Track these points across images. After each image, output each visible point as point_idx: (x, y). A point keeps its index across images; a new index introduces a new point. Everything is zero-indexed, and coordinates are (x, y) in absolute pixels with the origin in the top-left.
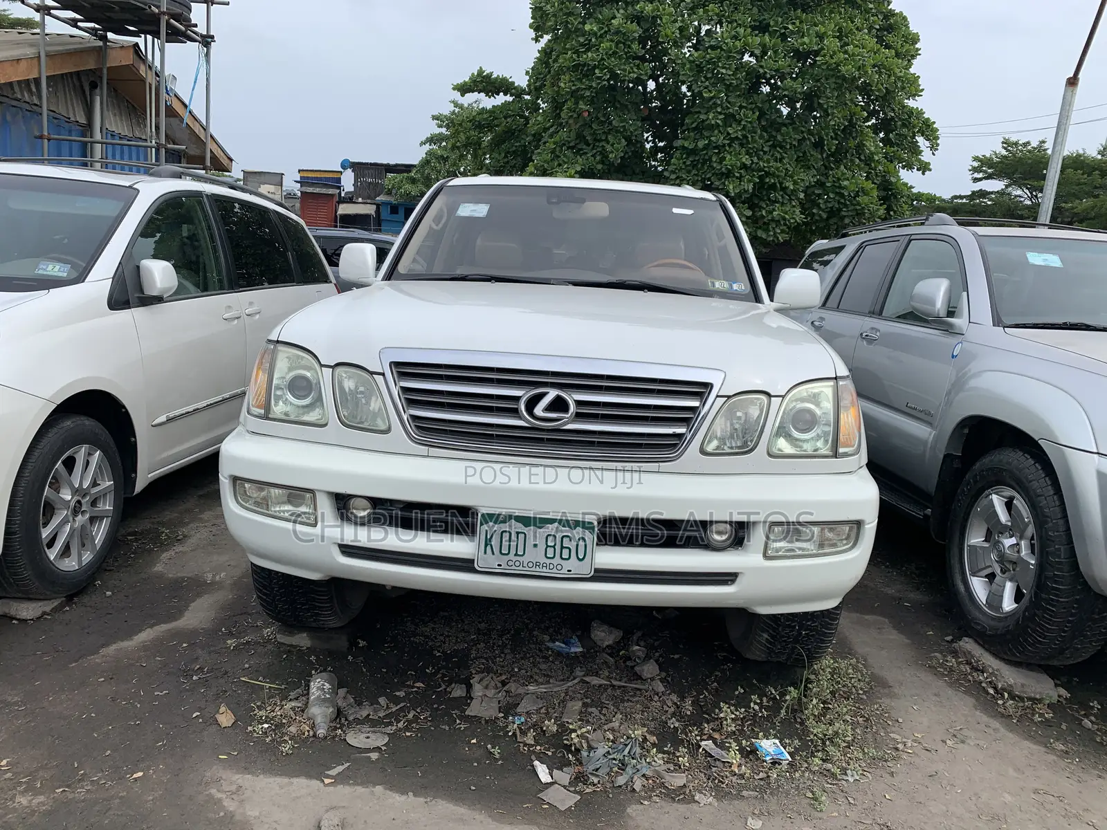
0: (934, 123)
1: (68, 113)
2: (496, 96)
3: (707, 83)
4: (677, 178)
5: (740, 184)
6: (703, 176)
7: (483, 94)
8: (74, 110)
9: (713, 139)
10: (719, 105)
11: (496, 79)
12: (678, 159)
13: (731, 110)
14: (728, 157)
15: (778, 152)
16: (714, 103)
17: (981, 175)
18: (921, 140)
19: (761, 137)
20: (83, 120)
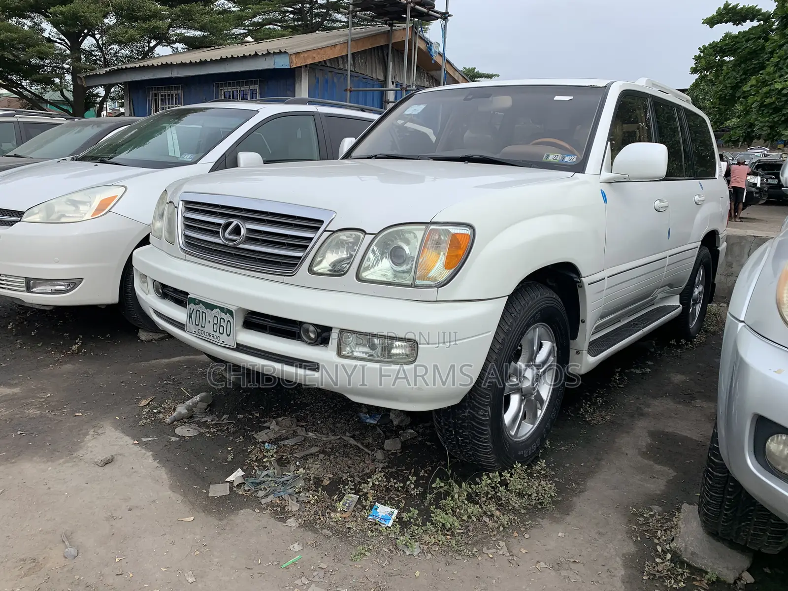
1: (372, 75)
2: (743, 23)
7: (730, 24)
8: (376, 69)
11: (742, 9)
20: (381, 78)
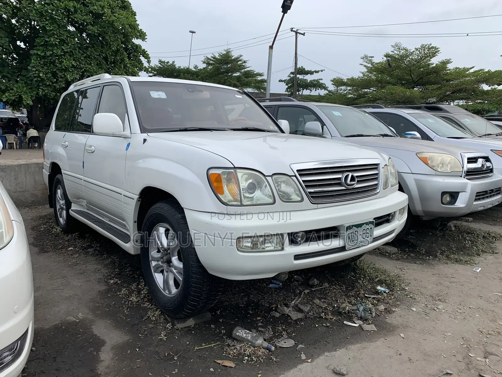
0: (147, 51)
3: (47, 22)
4: (37, 70)
5: (72, 75)
6: (51, 70)
9: (54, 51)
10: (56, 34)
12: (35, 60)
13: (62, 38)
14: (65, 61)
15: (88, 60)
16: (53, 33)
17: (152, 74)
18: (142, 58)
19: (79, 52)
